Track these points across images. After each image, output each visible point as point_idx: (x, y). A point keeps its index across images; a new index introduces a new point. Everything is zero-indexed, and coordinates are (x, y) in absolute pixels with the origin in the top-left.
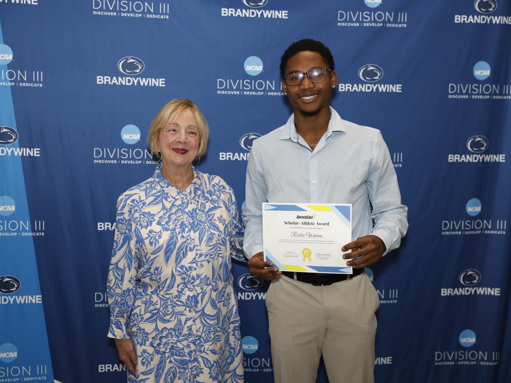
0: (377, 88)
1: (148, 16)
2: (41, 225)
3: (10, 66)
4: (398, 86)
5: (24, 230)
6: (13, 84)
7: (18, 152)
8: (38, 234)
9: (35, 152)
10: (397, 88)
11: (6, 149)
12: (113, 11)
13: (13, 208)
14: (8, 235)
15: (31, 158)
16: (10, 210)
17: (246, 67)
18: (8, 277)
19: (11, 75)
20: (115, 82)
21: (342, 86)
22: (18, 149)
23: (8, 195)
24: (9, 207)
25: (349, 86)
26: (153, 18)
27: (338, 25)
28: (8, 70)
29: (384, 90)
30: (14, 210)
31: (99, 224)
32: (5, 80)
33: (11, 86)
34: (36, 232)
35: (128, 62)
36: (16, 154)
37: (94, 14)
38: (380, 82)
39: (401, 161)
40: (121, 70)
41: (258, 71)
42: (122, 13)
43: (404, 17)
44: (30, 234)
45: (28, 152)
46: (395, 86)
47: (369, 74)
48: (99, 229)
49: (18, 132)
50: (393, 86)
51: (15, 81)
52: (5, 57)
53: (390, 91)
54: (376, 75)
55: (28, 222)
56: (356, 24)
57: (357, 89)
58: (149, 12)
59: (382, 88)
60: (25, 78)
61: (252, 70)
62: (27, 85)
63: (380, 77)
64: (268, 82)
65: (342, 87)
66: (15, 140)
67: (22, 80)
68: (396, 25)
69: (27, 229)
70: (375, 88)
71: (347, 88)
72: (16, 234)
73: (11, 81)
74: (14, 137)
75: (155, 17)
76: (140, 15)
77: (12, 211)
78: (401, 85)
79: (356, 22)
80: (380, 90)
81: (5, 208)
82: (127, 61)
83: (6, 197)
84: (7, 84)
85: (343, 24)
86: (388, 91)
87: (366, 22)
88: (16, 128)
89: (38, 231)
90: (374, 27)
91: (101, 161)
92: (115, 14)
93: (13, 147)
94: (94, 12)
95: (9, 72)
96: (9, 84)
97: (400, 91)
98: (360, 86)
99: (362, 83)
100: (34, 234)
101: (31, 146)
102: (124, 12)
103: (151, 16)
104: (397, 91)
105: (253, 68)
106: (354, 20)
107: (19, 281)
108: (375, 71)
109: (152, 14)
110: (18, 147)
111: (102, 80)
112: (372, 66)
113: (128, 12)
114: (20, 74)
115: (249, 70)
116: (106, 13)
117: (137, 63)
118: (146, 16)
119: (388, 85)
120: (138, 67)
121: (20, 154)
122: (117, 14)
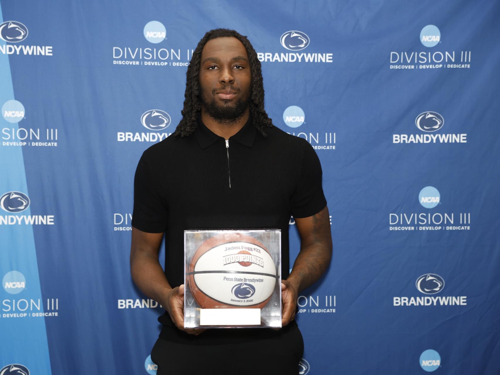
0: (438, 139)
1: (174, 64)
2: (54, 303)
3: (22, 124)
4: (462, 135)
5: (35, 310)
6: (25, 143)
7: (29, 220)
8: (50, 314)
9: (48, 220)
10: (461, 138)
11: (16, 217)
12: (135, 60)
13: (22, 285)
14: (16, 316)
15: (45, 227)
16: (19, 287)
17: (286, 118)
18: (16, 366)
19: (22, 134)
20: (137, 138)
21: (396, 137)
22: (29, 217)
23: (18, 270)
24: (18, 283)
25: (404, 137)
26: (179, 66)
27: (391, 68)
28: (20, 128)
29: (446, 141)
30: (24, 286)
31: (119, 301)
32: (16, 140)
33: (23, 146)
34: (49, 312)
35: (153, 116)
36: (27, 223)
37: (114, 63)
38: (441, 132)
39: (469, 222)
40: (145, 125)
41: (299, 123)
42: (145, 62)
43: (467, 56)
44: (42, 314)
45: (40, 220)
46: (458, 135)
47: (428, 123)
48: (119, 307)
49: (29, 197)
50: (457, 136)
51: (27, 140)
52: (16, 114)
53: (453, 141)
54: (436, 123)
55: (39, 300)
56: (411, 67)
57: (413, 140)
58: (176, 60)
59: (444, 138)
60: (37, 136)
61: (292, 121)
62: (41, 144)
63: (440, 126)
64: (311, 134)
65: (396, 139)
66: (26, 206)
67: (35, 140)
68: (459, 66)
69: (39, 309)
70: (435, 139)
71: (402, 139)
72: (25, 315)
73: (22, 141)
74: (25, 204)
75: (182, 65)
76: (166, 63)
77: (22, 288)
78: (465, 135)
79: (411, 64)
80: (441, 141)
81: (14, 285)
82: (151, 115)
83: (15, 272)
84: (18, 144)
85: (396, 66)
86: (450, 141)
87: (423, 64)
88: (27, 193)
89: (51, 311)
90: (432, 69)
91: (122, 228)
92: (138, 63)
93: (24, 215)
94: (114, 61)
95: (20, 131)
96: (21, 144)
97: (465, 142)
98: (417, 136)
99: (420, 133)
100: (46, 314)
101: (44, 213)
102: (148, 61)
103: (178, 64)
104: (462, 141)
105: (294, 119)
106: (409, 62)
107: (27, 369)
108: (434, 119)
109: (179, 61)
110: (29, 215)
111: (123, 137)
112: (431, 114)
113: (152, 60)
114: (32, 133)
115: (289, 121)
116: (127, 63)
117: (162, 117)
118: (172, 64)
119: (451, 135)
120: (164, 122)
121: (32, 223)
122: (140, 63)
